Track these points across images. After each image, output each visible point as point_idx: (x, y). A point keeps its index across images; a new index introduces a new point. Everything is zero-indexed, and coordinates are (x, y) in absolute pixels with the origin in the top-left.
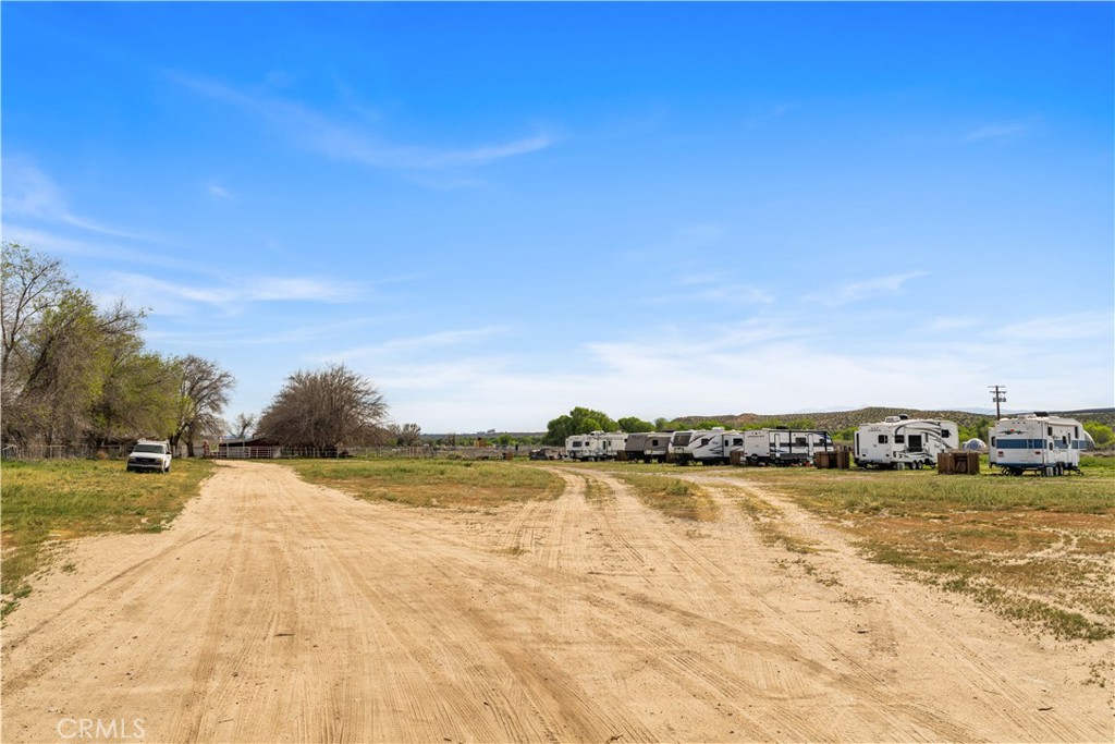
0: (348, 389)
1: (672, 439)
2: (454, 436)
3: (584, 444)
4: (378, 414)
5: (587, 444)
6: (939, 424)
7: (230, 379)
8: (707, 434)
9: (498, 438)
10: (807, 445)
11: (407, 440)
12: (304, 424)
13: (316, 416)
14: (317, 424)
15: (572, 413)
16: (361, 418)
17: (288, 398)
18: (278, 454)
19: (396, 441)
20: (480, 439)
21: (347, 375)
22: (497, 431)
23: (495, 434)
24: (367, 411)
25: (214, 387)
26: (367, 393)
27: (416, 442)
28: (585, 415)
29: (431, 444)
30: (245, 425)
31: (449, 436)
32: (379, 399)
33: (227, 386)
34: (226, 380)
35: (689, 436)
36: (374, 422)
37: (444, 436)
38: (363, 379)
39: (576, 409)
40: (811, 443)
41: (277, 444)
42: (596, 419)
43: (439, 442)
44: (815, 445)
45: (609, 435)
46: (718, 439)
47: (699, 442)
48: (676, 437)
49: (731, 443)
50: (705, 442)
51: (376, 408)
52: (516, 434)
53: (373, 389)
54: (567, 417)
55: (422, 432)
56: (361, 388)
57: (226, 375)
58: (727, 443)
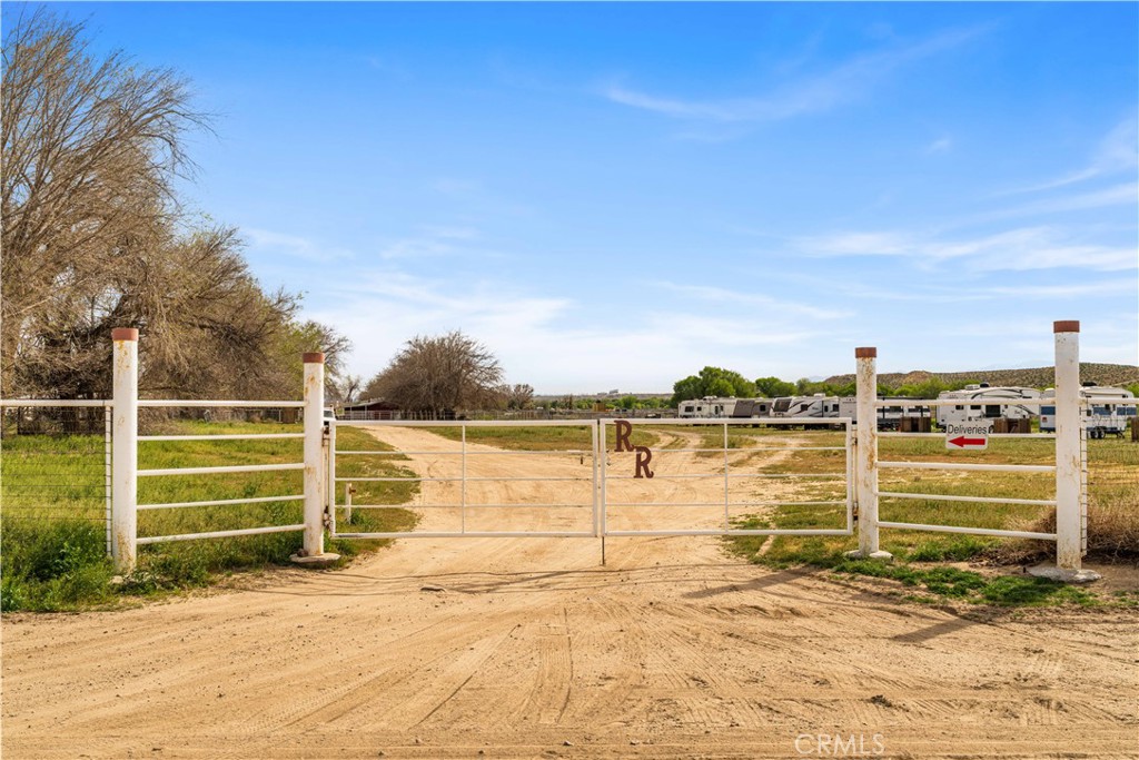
0: (466, 353)
1: (773, 405)
2: (571, 397)
3: (696, 409)
4: (495, 378)
5: (699, 409)
6: (1021, 391)
7: (348, 343)
8: (807, 400)
9: (620, 399)
10: (902, 411)
11: (520, 403)
12: (423, 389)
13: (435, 381)
14: (435, 388)
15: (701, 373)
16: (478, 382)
17: (406, 363)
18: (399, 416)
19: (506, 403)
20: (598, 402)
21: (464, 340)
22: (620, 392)
23: (618, 396)
24: (484, 375)
25: (332, 351)
26: (484, 357)
27: (528, 405)
28: (716, 375)
29: (545, 407)
30: (352, 388)
31: (565, 397)
32: (496, 363)
33: (345, 350)
34: (344, 344)
35: (789, 402)
36: (491, 386)
37: (559, 397)
38: (479, 344)
39: (706, 369)
40: (906, 409)
41: (397, 408)
42: (729, 380)
43: (554, 405)
44: (910, 410)
45: (721, 400)
46: (818, 404)
47: (798, 408)
48: (777, 403)
49: (831, 408)
50: (804, 408)
51: (493, 373)
52: (642, 395)
53: (489, 354)
54: (696, 378)
55: (535, 393)
56: (478, 353)
57: (344, 340)
58: (826, 409)
